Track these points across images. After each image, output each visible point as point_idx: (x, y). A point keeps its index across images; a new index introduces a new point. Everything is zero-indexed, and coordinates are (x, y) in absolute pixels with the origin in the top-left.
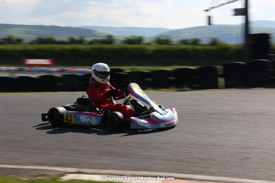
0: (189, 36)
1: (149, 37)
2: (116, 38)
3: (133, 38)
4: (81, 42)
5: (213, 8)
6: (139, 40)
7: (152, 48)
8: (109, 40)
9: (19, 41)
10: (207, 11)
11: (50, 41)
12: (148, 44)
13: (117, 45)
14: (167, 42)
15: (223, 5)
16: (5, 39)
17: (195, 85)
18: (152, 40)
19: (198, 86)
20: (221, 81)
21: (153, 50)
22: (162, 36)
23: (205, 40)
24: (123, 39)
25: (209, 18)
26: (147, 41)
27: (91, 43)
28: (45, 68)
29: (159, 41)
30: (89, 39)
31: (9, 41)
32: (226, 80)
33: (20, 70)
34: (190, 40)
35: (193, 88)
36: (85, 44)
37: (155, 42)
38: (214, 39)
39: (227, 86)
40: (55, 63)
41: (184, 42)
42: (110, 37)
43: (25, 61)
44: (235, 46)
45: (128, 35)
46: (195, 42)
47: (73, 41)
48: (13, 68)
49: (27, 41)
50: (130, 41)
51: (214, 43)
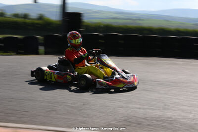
0: (20, 11)
14: (2, 15)
17: (19, 51)
20: (41, 49)
32: (45, 48)
34: (22, 14)
35: (18, 53)
38: (41, 15)
39: (46, 53)
41: (16, 16)
46: (25, 16)
51: (41, 18)
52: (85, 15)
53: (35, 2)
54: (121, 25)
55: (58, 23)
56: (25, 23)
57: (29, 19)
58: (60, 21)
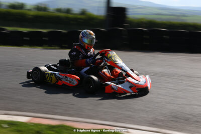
0: (63, 6)
2: (3, 4)
3: (17, 4)
6: (21, 6)
7: (32, 13)
12: (29, 10)
14: (44, 9)
17: (63, 45)
18: (33, 7)
19: (66, 46)
21: (32, 15)
22: (41, 4)
24: (7, 4)
26: (28, 7)
29: (39, 8)
34: (65, 9)
37: (35, 8)
38: (83, 10)
41: (59, 10)
44: (100, 16)
46: (68, 11)
50: (13, 7)
51: (83, 13)
52: (130, 10)
54: (164, 21)
55: (102, 18)
56: (67, 18)
57: (72, 14)
58: (104, 16)
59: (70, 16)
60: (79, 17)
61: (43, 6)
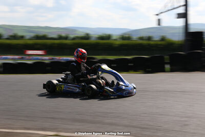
0: (145, 35)
1: (116, 35)
2: (92, 37)
3: (105, 35)
4: (66, 38)
5: (162, 13)
6: (108, 37)
8: (87, 37)
9: (22, 37)
10: (157, 15)
11: (44, 37)
12: (115, 40)
13: (93, 40)
14: (129, 38)
15: (169, 10)
16: (11, 36)
17: (147, 70)
18: (118, 37)
19: (150, 70)
20: (167, 67)
21: (118, 44)
22: (125, 34)
23: (156, 37)
24: (97, 36)
25: (159, 20)
26: (114, 38)
27: (74, 39)
28: (39, 57)
29: (123, 38)
30: (72, 36)
31: (14, 37)
32: (171, 66)
33: (22, 59)
34: (146, 37)
36: (69, 40)
37: (119, 38)
38: (163, 36)
39: (172, 71)
40: (47, 54)
41: (141, 38)
42: (87, 34)
43: (25, 52)
44: (178, 41)
45: (101, 33)
46: (149, 38)
47: (60, 38)
48: (17, 57)
49: (28, 37)
50: (102, 38)
51: (163, 39)
53: (159, 25)
55: (180, 43)
57: (153, 41)
59: (151, 43)
60: (160, 43)
61: (127, 36)
